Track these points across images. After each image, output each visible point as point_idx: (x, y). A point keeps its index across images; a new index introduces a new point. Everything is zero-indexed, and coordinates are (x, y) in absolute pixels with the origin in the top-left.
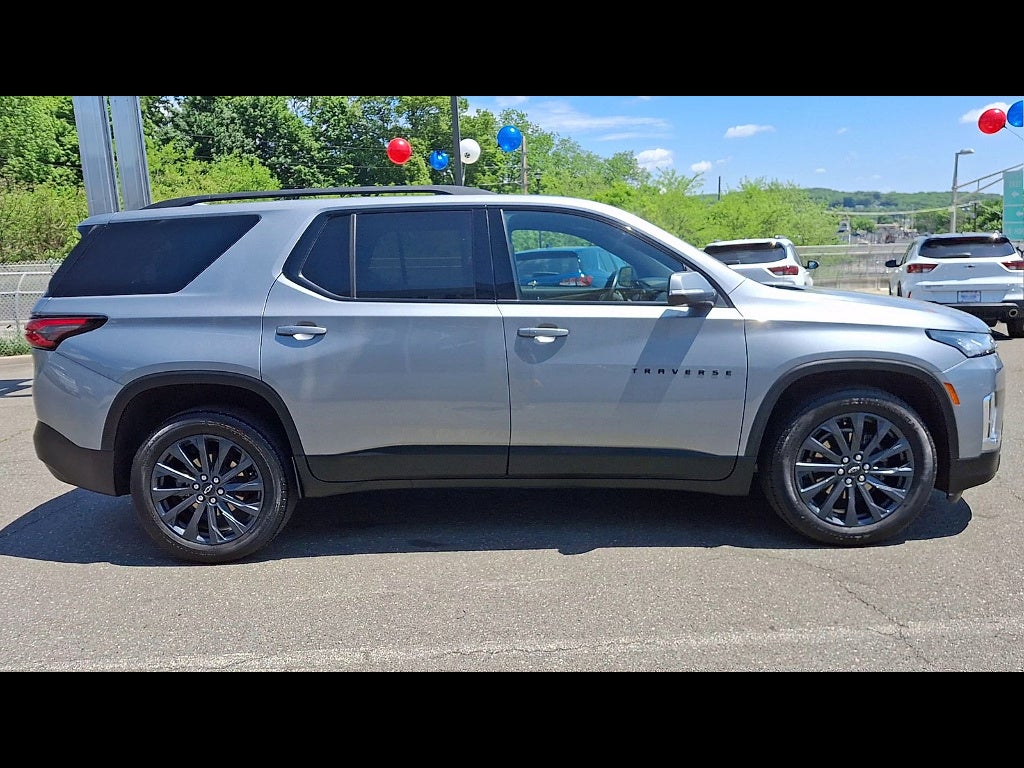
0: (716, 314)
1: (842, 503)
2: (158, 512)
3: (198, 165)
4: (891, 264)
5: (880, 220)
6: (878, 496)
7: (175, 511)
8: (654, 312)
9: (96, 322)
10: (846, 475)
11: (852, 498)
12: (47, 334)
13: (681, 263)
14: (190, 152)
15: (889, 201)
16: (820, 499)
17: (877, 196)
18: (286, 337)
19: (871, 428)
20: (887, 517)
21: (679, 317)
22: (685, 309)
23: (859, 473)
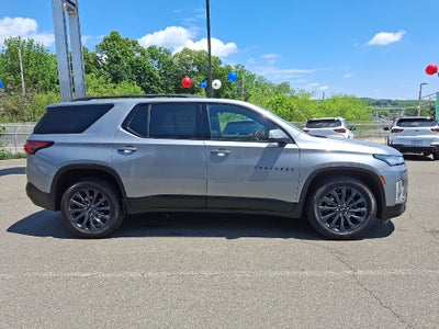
0: (289, 146)
1: (338, 222)
2: (71, 218)
3: (112, 85)
4: (386, 129)
5: (391, 111)
6: (353, 220)
7: (78, 218)
8: (264, 145)
9: (51, 144)
10: (339, 212)
11: (342, 220)
12: (32, 148)
13: (275, 126)
14: (110, 80)
15: (395, 103)
16: (329, 221)
17: (390, 101)
18: (121, 151)
19: (349, 193)
20: (357, 228)
21: (274, 147)
22: (276, 144)
23: (345, 211)
